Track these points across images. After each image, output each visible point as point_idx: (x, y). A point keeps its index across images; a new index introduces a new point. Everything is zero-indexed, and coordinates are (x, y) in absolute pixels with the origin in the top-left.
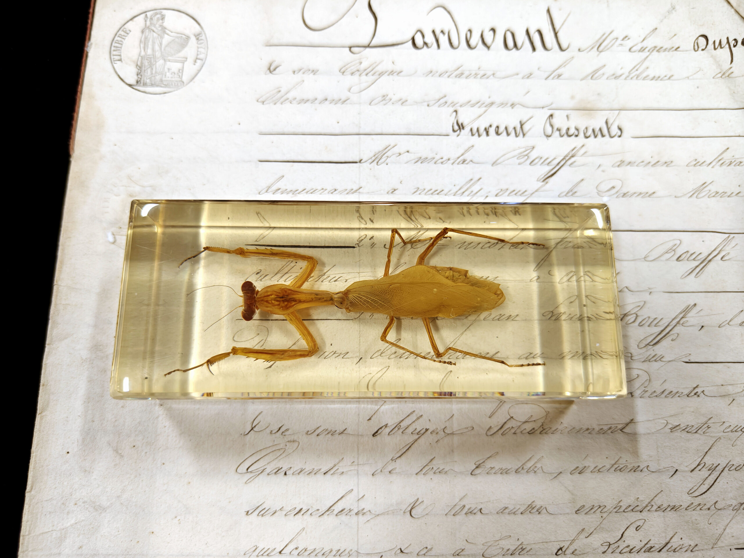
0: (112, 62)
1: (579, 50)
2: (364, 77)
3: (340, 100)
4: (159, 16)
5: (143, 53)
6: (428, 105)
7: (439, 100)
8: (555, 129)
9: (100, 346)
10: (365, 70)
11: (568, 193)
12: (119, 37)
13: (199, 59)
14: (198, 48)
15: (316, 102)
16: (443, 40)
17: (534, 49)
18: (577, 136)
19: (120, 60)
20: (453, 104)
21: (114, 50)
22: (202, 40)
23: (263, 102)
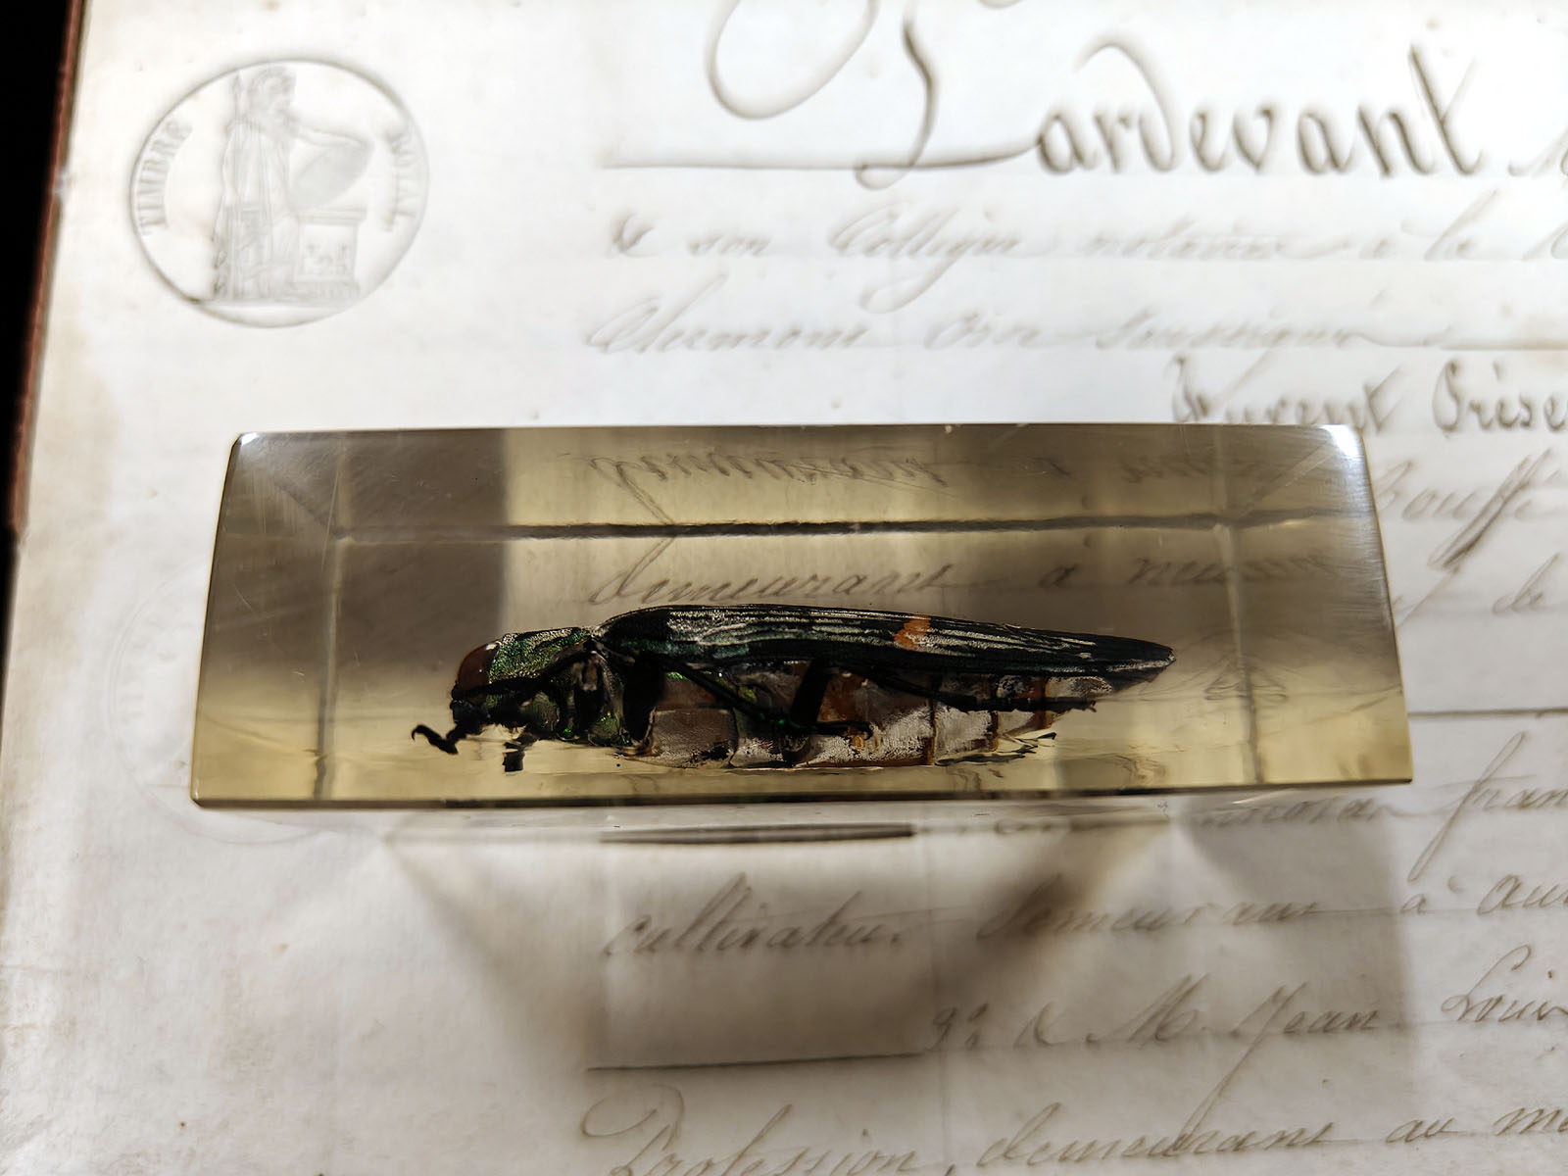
0: (134, 226)
1: (1512, 171)
2: (904, 262)
3: (837, 333)
4: (270, 82)
5: (229, 198)
6: (1100, 345)
7: (1129, 326)
8: (1466, 405)
9: (138, 1155)
10: (907, 238)
11: (1517, 601)
12: (152, 150)
13: (404, 213)
14: (398, 177)
15: (768, 341)
16: (1130, 141)
17: (1386, 168)
18: (1526, 424)
19: (161, 221)
20: (1172, 338)
21: (141, 193)
22: (406, 153)
23: (605, 345)
